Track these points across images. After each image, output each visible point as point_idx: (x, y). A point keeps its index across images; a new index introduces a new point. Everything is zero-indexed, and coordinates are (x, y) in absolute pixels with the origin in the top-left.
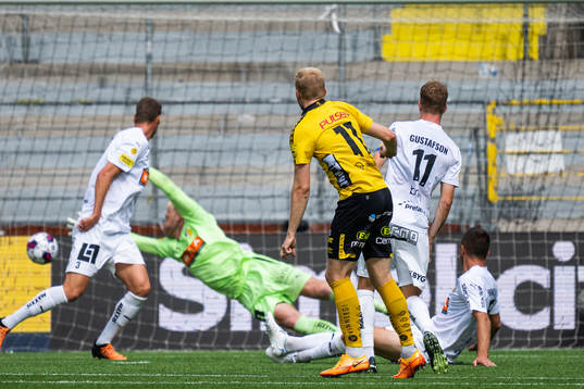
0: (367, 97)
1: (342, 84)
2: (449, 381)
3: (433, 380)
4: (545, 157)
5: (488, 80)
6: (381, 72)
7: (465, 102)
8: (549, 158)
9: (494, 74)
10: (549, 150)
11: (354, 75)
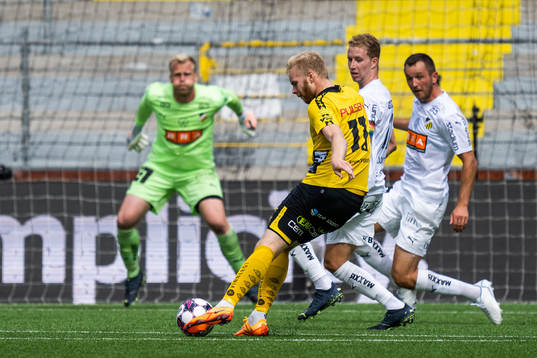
0: (74, 38)
1: (47, 25)
2: (160, 336)
3: (143, 336)
4: (258, 102)
5: (202, 21)
6: (88, 11)
7: (177, 44)
8: (262, 103)
9: (207, 14)
10: (261, 94)
11: (61, 15)
